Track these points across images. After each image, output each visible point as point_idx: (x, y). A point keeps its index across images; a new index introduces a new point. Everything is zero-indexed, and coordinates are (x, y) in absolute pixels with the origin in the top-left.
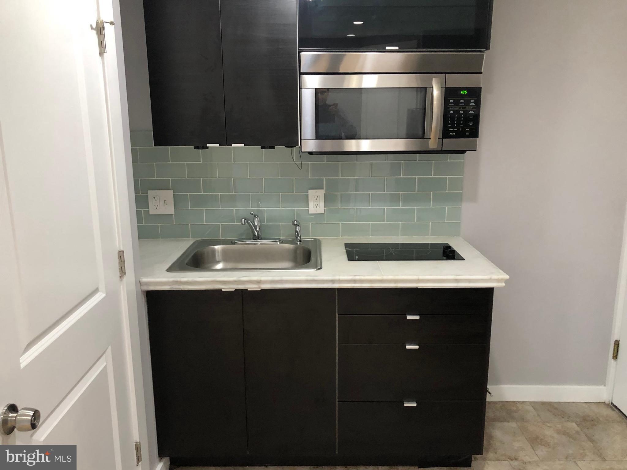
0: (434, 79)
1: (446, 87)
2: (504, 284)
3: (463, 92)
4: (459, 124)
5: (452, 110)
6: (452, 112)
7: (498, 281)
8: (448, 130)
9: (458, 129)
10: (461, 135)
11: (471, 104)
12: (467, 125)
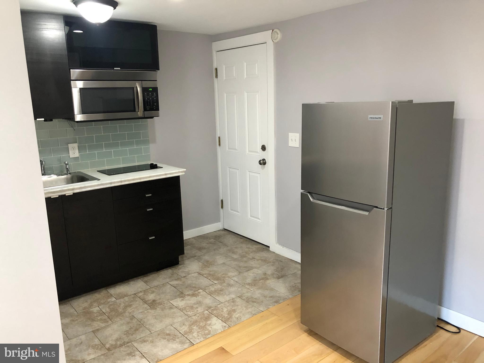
0: (137, 83)
1: (143, 87)
2: (184, 173)
3: (150, 89)
4: (150, 104)
5: (146, 98)
6: (146, 99)
7: (182, 172)
8: (146, 107)
9: (150, 107)
10: (152, 109)
11: (155, 95)
12: (153, 105)
